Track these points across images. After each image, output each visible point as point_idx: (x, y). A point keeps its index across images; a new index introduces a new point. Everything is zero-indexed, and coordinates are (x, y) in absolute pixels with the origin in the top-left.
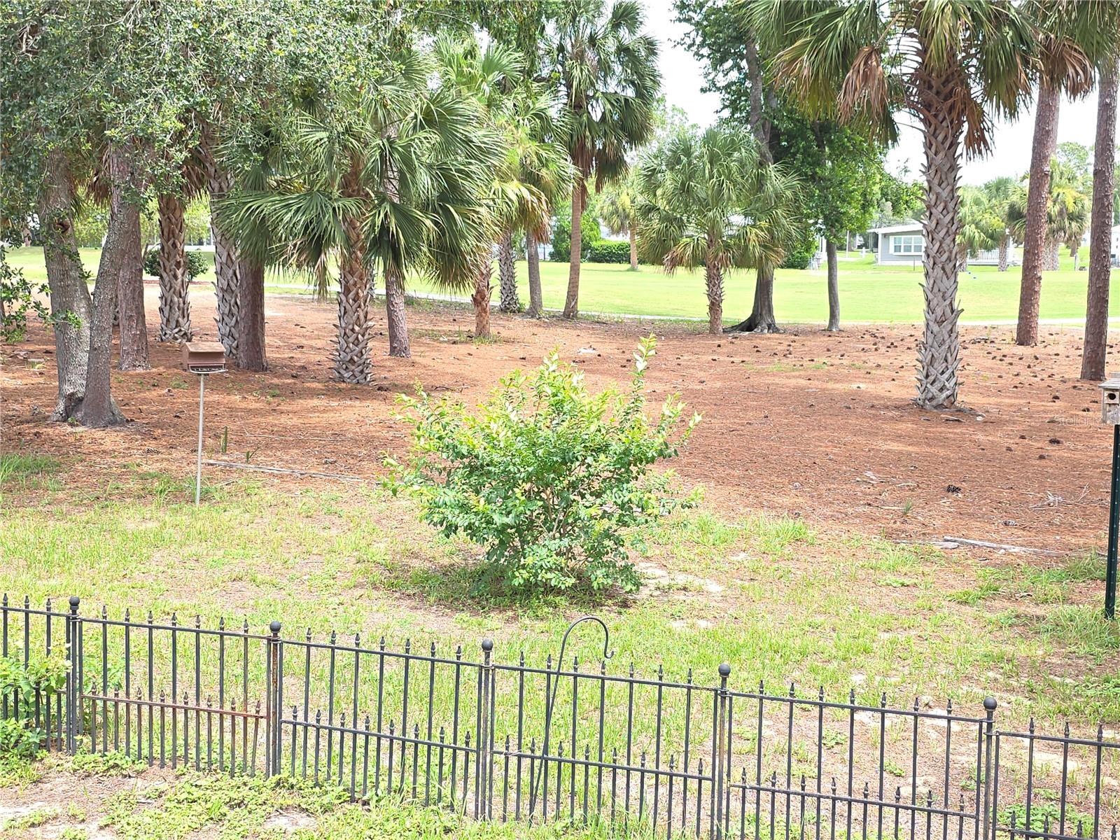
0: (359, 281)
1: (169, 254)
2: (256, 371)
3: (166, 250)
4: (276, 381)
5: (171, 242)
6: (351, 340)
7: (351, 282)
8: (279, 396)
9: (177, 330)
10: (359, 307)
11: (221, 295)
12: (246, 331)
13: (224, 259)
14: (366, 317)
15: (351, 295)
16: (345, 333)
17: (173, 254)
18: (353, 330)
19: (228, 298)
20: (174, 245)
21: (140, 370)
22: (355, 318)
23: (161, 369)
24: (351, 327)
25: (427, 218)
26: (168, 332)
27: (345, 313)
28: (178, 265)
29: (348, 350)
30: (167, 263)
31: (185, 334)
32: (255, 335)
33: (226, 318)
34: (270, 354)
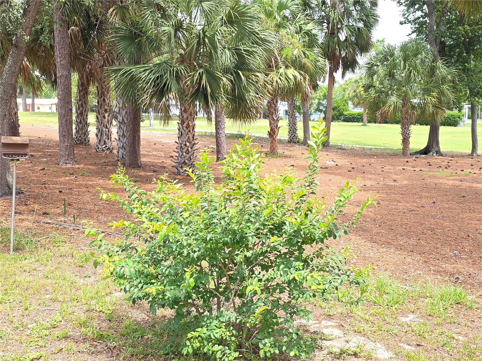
0: (189, 117)
1: (101, 105)
2: (134, 168)
3: (100, 103)
4: (142, 173)
5: (102, 98)
6: (184, 150)
7: (185, 117)
9: (104, 146)
10: (190, 131)
11: (119, 125)
12: (129, 145)
14: (193, 138)
15: (185, 125)
16: (181, 147)
17: (103, 105)
18: (185, 145)
19: (122, 127)
20: (104, 100)
21: (69, 166)
22: (187, 138)
23: (82, 166)
24: (184, 143)
25: (224, 77)
26: (100, 147)
27: (181, 135)
28: (106, 111)
29: (182, 156)
30: (100, 110)
31: (109, 148)
32: (134, 147)
33: (121, 138)
34: (143, 160)
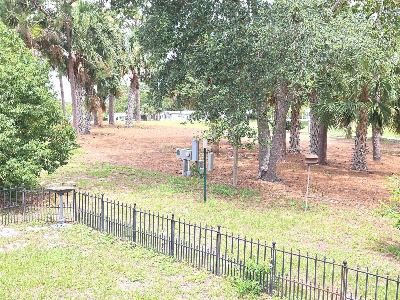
0: (363, 133)
2: (323, 164)
3: (293, 121)
4: (330, 168)
5: (295, 118)
6: (359, 154)
7: (360, 133)
8: (331, 174)
9: (295, 149)
10: (363, 142)
11: (312, 137)
12: (320, 150)
13: (313, 125)
14: (365, 146)
15: (360, 138)
16: (357, 152)
17: (295, 123)
18: (360, 151)
19: (314, 138)
20: (296, 120)
21: (283, 162)
22: (361, 146)
23: (290, 162)
24: (359, 149)
25: (393, 108)
26: (292, 149)
27: (357, 144)
28: (297, 126)
29: (358, 158)
30: (293, 126)
31: (298, 150)
32: (323, 152)
33: (313, 145)
34: (328, 159)
